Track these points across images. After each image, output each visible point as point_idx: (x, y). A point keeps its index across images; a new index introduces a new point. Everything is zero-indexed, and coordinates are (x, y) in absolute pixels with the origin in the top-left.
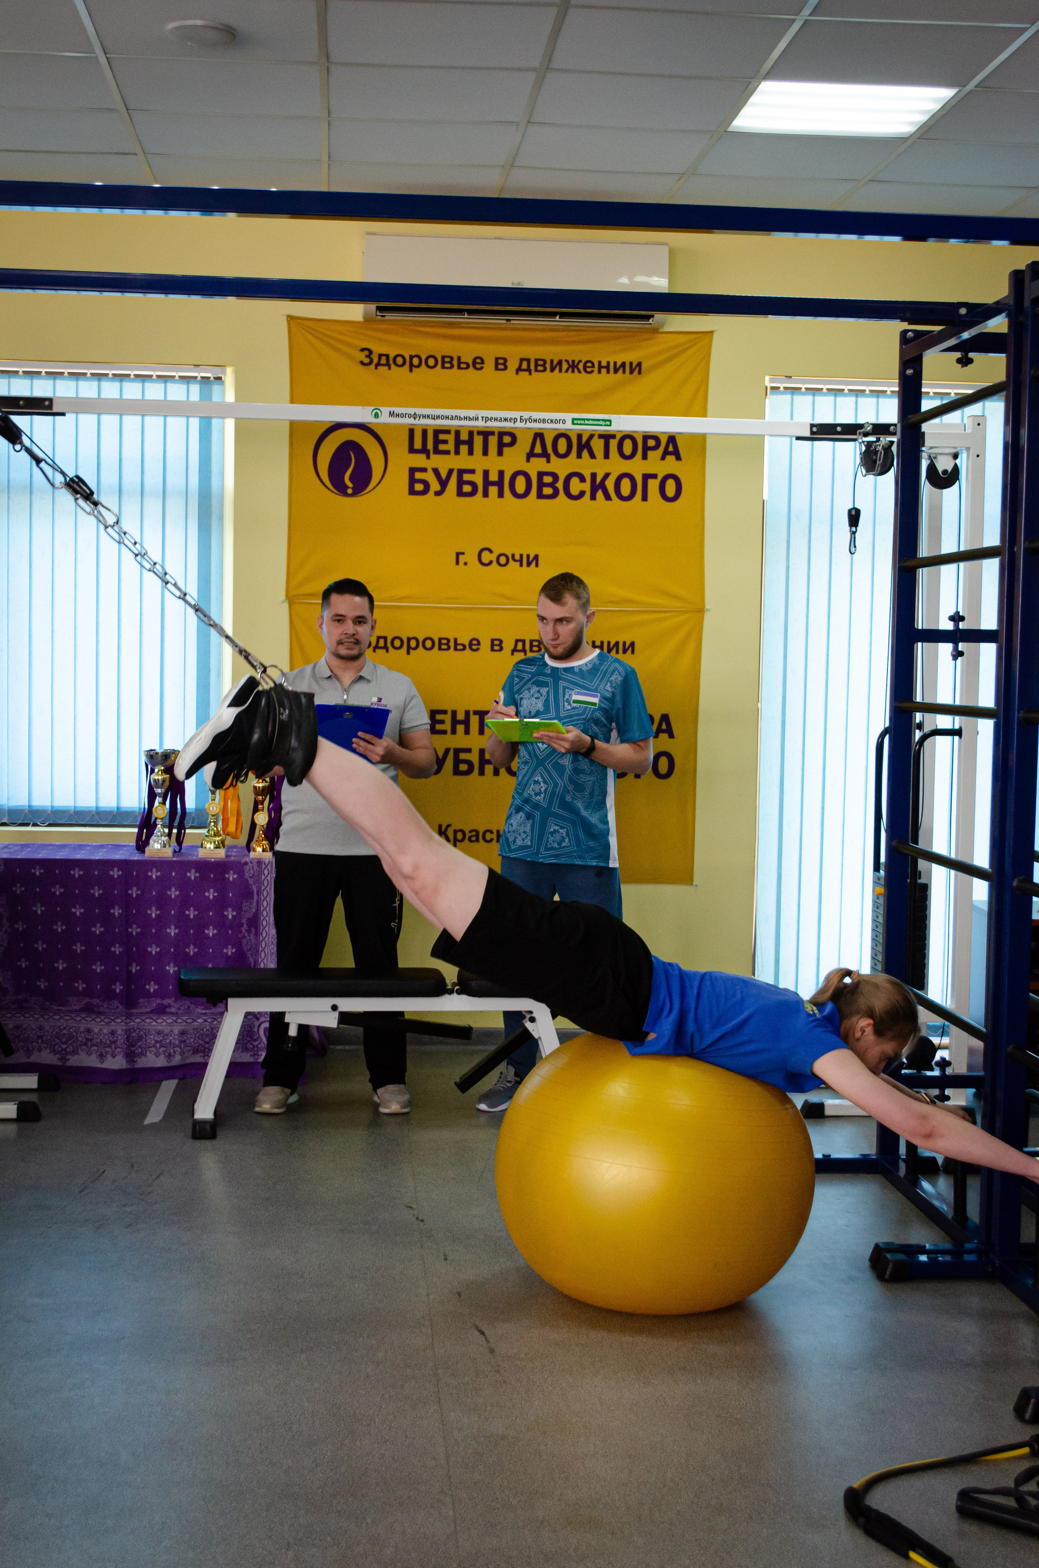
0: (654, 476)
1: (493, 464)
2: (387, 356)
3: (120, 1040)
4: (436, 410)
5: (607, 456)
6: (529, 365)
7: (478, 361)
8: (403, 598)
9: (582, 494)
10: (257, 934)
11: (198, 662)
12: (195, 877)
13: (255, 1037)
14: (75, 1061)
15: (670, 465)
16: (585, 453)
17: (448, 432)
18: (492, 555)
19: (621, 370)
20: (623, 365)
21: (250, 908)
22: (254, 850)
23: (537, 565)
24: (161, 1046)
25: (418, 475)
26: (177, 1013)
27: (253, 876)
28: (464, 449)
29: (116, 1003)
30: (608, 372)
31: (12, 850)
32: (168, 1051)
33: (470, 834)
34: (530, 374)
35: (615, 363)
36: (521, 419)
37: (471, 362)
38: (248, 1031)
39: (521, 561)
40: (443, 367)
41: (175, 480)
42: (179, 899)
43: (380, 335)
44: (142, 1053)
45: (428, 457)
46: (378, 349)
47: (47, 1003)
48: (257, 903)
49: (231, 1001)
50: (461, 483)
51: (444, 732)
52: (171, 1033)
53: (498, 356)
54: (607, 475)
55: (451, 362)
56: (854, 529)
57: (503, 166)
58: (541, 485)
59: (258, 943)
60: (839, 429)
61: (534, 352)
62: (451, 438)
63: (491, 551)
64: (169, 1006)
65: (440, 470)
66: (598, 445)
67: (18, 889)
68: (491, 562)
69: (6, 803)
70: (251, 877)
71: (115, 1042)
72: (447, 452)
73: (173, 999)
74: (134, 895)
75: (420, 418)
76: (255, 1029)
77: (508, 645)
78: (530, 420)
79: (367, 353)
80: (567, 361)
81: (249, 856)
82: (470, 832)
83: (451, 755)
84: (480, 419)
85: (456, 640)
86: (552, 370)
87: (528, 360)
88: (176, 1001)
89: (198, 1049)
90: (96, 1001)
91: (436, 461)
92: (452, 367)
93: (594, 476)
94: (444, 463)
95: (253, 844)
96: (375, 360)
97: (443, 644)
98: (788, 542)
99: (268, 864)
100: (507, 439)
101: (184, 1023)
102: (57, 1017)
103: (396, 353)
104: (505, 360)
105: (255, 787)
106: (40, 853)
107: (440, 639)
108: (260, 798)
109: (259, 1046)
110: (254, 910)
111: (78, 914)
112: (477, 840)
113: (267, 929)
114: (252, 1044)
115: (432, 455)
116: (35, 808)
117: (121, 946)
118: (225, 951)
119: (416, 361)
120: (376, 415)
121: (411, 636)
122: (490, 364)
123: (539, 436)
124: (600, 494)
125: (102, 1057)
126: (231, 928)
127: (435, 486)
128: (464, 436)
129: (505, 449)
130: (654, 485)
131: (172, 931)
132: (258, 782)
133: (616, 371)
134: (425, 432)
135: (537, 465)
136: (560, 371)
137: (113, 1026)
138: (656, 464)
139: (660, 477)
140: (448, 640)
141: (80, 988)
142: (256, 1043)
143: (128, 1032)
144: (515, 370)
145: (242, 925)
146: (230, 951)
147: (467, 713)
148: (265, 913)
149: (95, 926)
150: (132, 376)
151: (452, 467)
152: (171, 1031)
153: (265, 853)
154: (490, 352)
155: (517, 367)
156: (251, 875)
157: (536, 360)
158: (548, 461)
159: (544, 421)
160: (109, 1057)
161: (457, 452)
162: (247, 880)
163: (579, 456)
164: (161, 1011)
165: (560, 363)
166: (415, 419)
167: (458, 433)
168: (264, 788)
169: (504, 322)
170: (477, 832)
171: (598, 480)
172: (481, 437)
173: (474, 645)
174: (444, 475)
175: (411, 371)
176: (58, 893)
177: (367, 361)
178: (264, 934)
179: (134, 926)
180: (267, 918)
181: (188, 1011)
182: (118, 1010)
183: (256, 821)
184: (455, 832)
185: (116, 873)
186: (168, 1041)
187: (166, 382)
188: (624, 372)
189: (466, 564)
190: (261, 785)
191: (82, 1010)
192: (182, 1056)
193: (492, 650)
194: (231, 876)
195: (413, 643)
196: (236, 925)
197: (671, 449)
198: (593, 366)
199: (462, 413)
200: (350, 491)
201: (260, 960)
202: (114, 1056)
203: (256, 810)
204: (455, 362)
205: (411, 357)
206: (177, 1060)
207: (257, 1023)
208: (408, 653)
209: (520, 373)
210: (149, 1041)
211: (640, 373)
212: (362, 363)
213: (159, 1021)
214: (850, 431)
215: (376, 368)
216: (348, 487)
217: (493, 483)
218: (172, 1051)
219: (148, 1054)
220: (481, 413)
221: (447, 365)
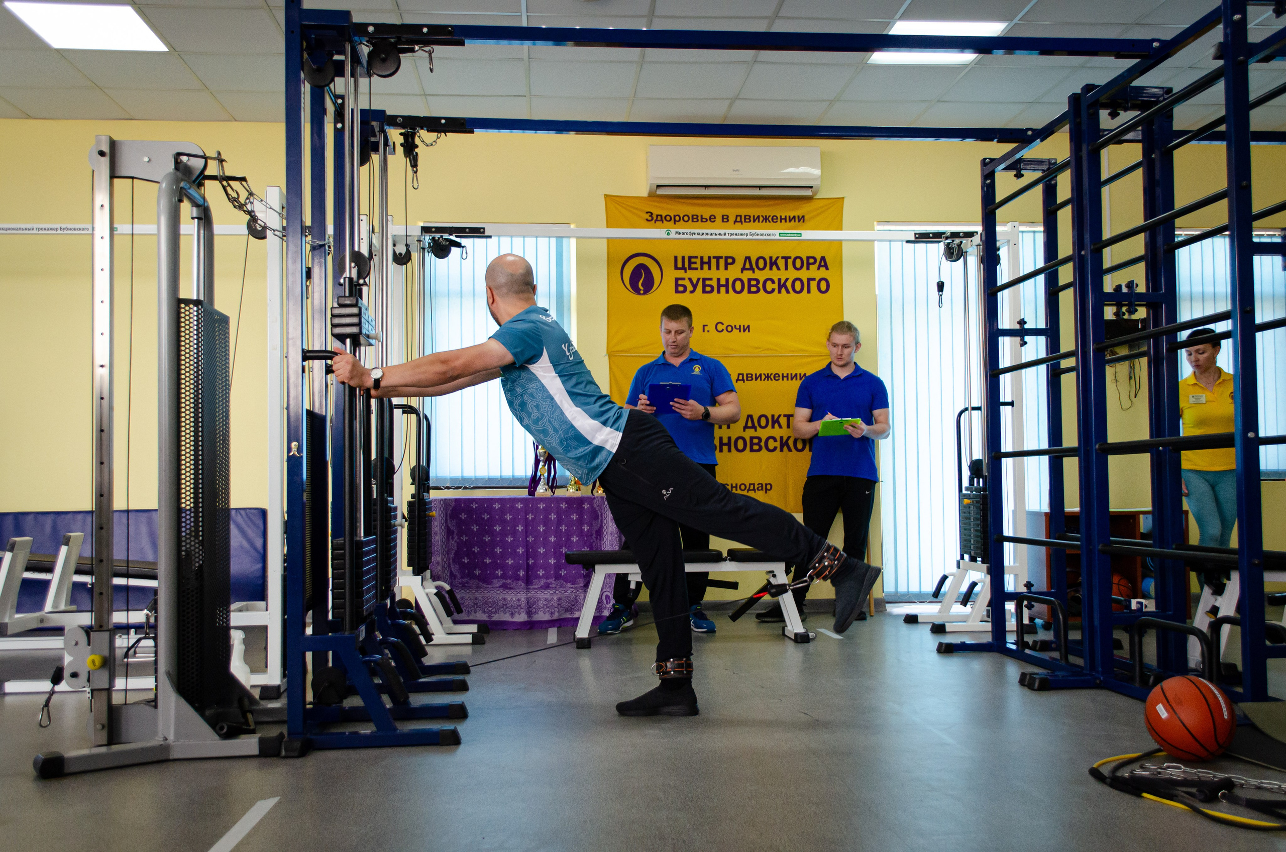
0: (814, 279)
1: (723, 275)
2: (661, 216)
3: (523, 603)
5: (786, 268)
6: (741, 218)
7: (712, 217)
9: (773, 290)
10: (601, 540)
12: (565, 507)
14: (496, 618)
15: (823, 273)
16: (774, 267)
17: (696, 257)
18: (723, 326)
19: (793, 220)
20: (794, 217)
21: (597, 523)
23: (749, 331)
24: (547, 607)
25: (680, 282)
26: (556, 588)
28: (706, 266)
29: (520, 582)
30: (786, 221)
34: (742, 224)
35: (789, 217)
37: (708, 218)
39: (740, 329)
40: (693, 221)
42: (556, 520)
43: (656, 204)
44: (536, 612)
45: (686, 272)
46: (656, 212)
47: (481, 583)
48: (601, 520)
49: (597, 567)
50: (704, 286)
53: (724, 214)
54: (787, 280)
55: (697, 218)
56: (941, 293)
57: (731, 100)
58: (750, 286)
60: (931, 235)
61: (743, 212)
62: (698, 261)
63: (723, 324)
64: (551, 583)
65: (692, 278)
66: (781, 263)
67: (463, 516)
68: (723, 330)
70: (598, 506)
71: (520, 605)
72: (696, 269)
73: (554, 579)
74: (530, 518)
79: (650, 214)
80: (762, 216)
81: (593, 496)
86: (754, 221)
87: (741, 216)
88: (555, 580)
89: (568, 610)
90: (509, 581)
91: (691, 274)
92: (698, 221)
93: (779, 280)
94: (694, 275)
96: (655, 218)
98: (891, 315)
100: (730, 261)
101: (561, 593)
102: (486, 592)
103: (667, 213)
104: (728, 216)
110: (600, 524)
111: (498, 530)
115: (688, 271)
116: (465, 479)
117: (523, 548)
118: (583, 550)
119: (677, 218)
120: (668, 234)
122: (719, 219)
123: (748, 258)
124: (783, 290)
125: (512, 614)
126: (586, 536)
127: (690, 288)
128: (706, 260)
129: (729, 267)
130: (813, 284)
131: (552, 539)
133: (790, 221)
134: (683, 258)
135: (747, 275)
136: (759, 222)
137: (519, 596)
138: (814, 272)
139: (817, 280)
141: (499, 574)
143: (528, 600)
144: (733, 222)
145: (592, 535)
146: (586, 550)
148: (605, 527)
149: (508, 537)
151: (699, 277)
152: (552, 598)
154: (719, 212)
155: (734, 220)
157: (745, 216)
158: (754, 272)
159: (763, 235)
160: (516, 614)
161: (702, 268)
162: (595, 508)
163: (771, 269)
164: (547, 586)
165: (758, 217)
167: (702, 258)
171: (782, 282)
172: (715, 260)
174: (695, 282)
175: (675, 223)
176: (486, 518)
177: (650, 218)
179: (530, 536)
180: (607, 530)
181: (562, 586)
182: (522, 587)
185: (519, 506)
186: (550, 604)
188: (795, 221)
189: (708, 331)
191: (500, 587)
192: (561, 614)
194: (586, 506)
196: (589, 534)
197: (823, 264)
198: (777, 219)
200: (642, 292)
202: (519, 614)
204: (699, 218)
205: (675, 216)
206: (556, 616)
209: (736, 223)
210: (540, 604)
211: (804, 222)
212: (647, 220)
213: (546, 592)
214: (938, 236)
215: (655, 222)
216: (641, 290)
217: (723, 286)
218: (553, 610)
219: (539, 612)
220: (727, 231)
221: (695, 220)
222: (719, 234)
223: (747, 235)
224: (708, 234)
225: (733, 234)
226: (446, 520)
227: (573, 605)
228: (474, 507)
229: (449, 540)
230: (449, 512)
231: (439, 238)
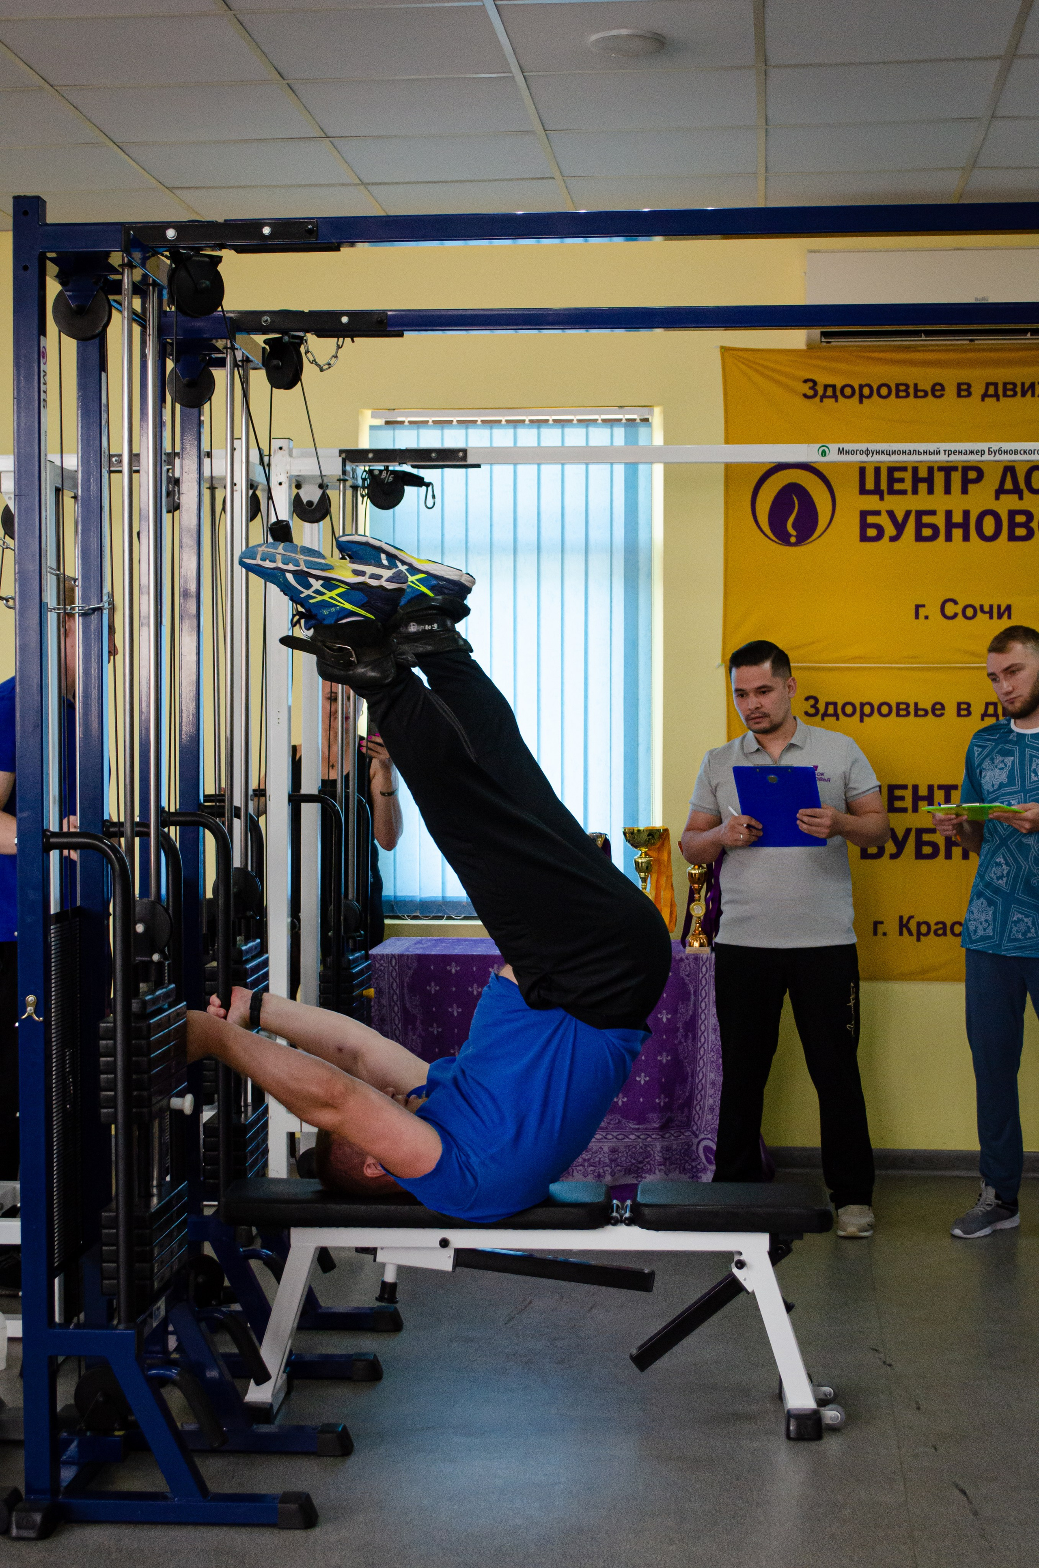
1: (957, 503)
2: (834, 387)
4: (891, 444)
6: (996, 390)
7: (938, 387)
8: (856, 658)
10: (695, 1039)
11: (625, 736)
13: (694, 1157)
17: (904, 469)
18: (956, 606)
21: (687, 1010)
22: (691, 945)
23: (1009, 617)
24: (590, 1165)
25: (871, 519)
26: (606, 1128)
27: (689, 974)
28: (923, 487)
31: (425, 946)
32: (597, 1171)
33: (936, 927)
34: (998, 400)
36: (989, 451)
37: (929, 390)
38: (686, 1150)
39: (990, 613)
40: (898, 396)
41: (599, 535)
43: (824, 364)
45: (882, 499)
46: (823, 379)
48: (695, 1004)
50: (919, 526)
51: (904, 810)
52: (600, 1150)
53: (961, 381)
55: (906, 391)
57: (963, 168)
58: (1013, 525)
59: (696, 1051)
61: (1001, 375)
62: (908, 476)
63: (955, 602)
65: (896, 512)
67: (433, 989)
68: (956, 615)
69: (418, 894)
70: (688, 976)
72: (904, 492)
75: (873, 454)
76: (694, 1148)
77: (977, 709)
78: (1000, 451)
79: (810, 384)
81: (684, 952)
82: (937, 924)
83: (912, 836)
84: (942, 452)
85: (916, 704)
86: (1024, 394)
89: (630, 1170)
91: (893, 503)
92: (908, 395)
94: (899, 505)
95: (689, 938)
96: (821, 392)
97: (902, 710)
99: (706, 961)
100: (972, 475)
101: (615, 1140)
103: (844, 383)
104: (969, 385)
105: (691, 875)
106: (456, 949)
107: (898, 704)
108: (696, 886)
109: (698, 1167)
110: (691, 1013)
112: (945, 934)
113: (705, 1034)
114: (690, 1164)
115: (886, 496)
116: (449, 900)
118: (659, 1058)
119: (866, 391)
120: (824, 454)
121: (864, 701)
122: (951, 391)
123: (1009, 469)
127: (890, 530)
128: (923, 473)
129: (971, 487)
132: (694, 869)
134: (877, 470)
135: (1009, 502)
140: (908, 705)
142: (694, 1164)
144: (980, 397)
145: (678, 1029)
146: (664, 1058)
147: (931, 788)
148: (703, 1016)
150: (551, 422)
151: (909, 508)
152: (601, 1148)
153: (702, 949)
154: (950, 377)
155: (983, 391)
156: (687, 973)
157: (1005, 384)
158: (1021, 498)
159: (1016, 452)
161: (915, 491)
162: (683, 979)
165: (1032, 386)
166: (867, 455)
167: (915, 470)
168: (700, 874)
169: (968, 342)
170: (944, 924)
172: (942, 474)
173: (938, 709)
174: (900, 518)
175: (861, 402)
177: (811, 393)
178: (703, 1040)
180: (706, 1022)
183: (693, 913)
184: (919, 924)
186: (597, 1159)
187: (587, 427)
189: (926, 618)
190: (697, 871)
192: (613, 1176)
193: (959, 715)
195: (867, 709)
196: (671, 1028)
199: (921, 447)
200: (793, 540)
201: (698, 1069)
203: (691, 900)
204: (911, 390)
205: (861, 387)
207: (696, 1141)
208: (862, 720)
209: (986, 399)
212: (805, 396)
215: (821, 401)
216: (791, 535)
217: (957, 525)
218: (601, 1170)
219: (575, 1173)
220: (943, 446)
221: (902, 394)
222: (925, 452)
223: (982, 453)
224: (904, 452)
225: (954, 452)
226: (402, 995)
227: (641, 1162)
228: (453, 971)
229: (406, 1034)
230: (407, 980)
231: (381, 471)
